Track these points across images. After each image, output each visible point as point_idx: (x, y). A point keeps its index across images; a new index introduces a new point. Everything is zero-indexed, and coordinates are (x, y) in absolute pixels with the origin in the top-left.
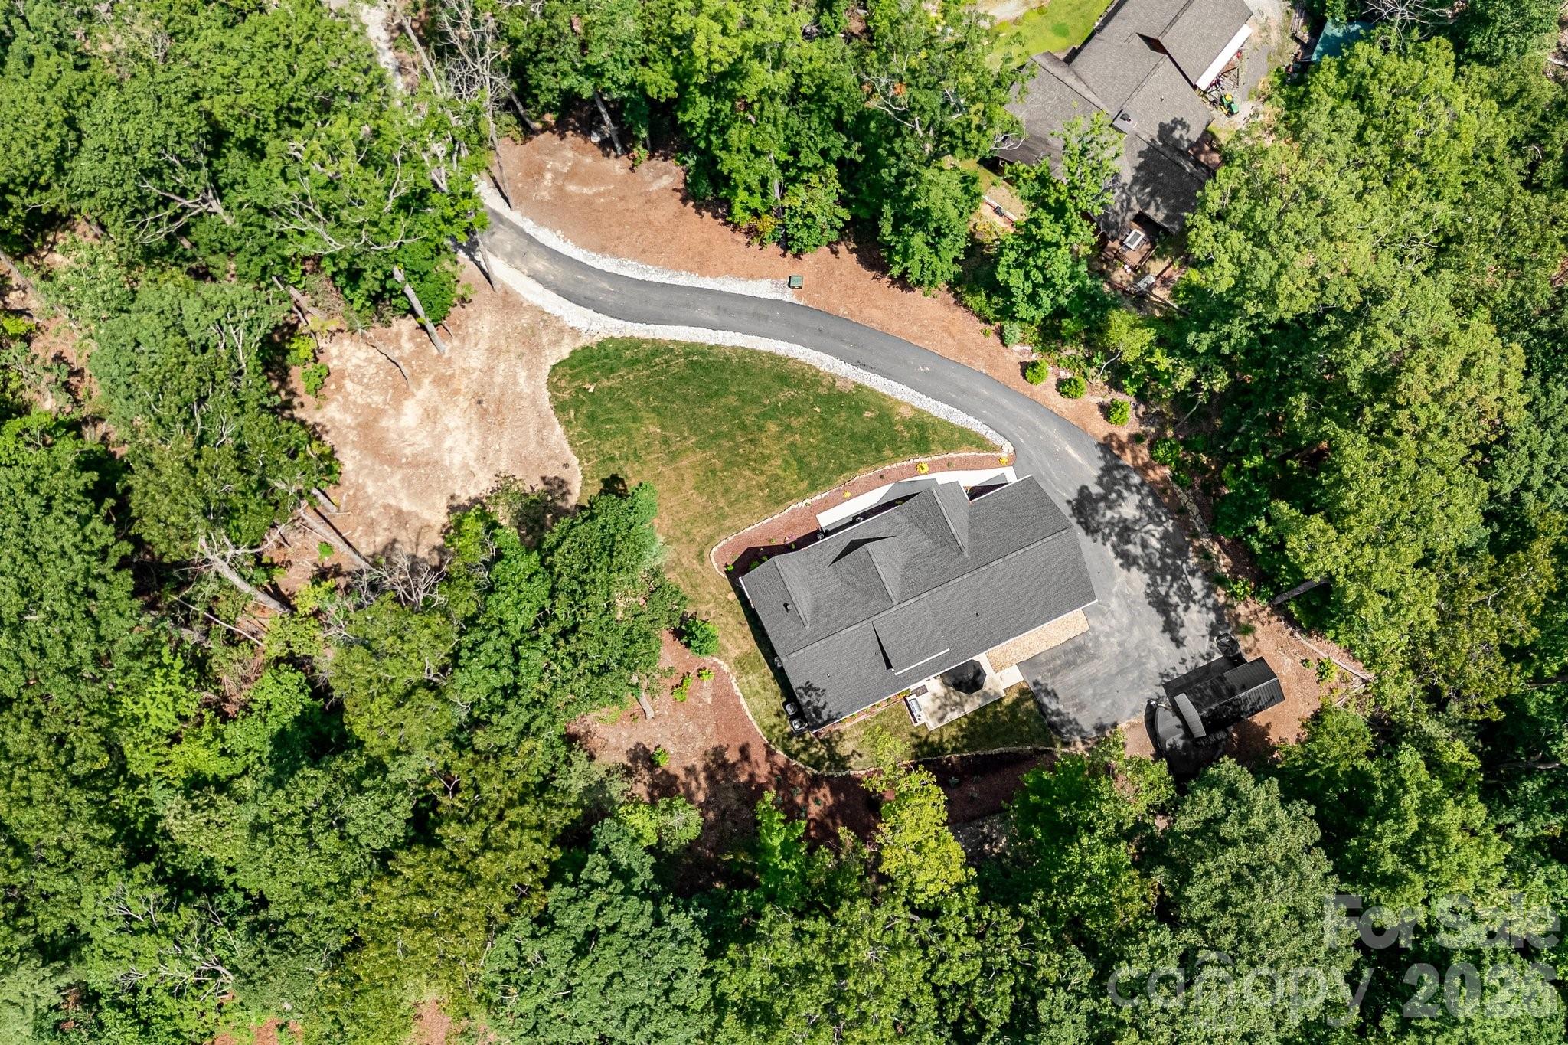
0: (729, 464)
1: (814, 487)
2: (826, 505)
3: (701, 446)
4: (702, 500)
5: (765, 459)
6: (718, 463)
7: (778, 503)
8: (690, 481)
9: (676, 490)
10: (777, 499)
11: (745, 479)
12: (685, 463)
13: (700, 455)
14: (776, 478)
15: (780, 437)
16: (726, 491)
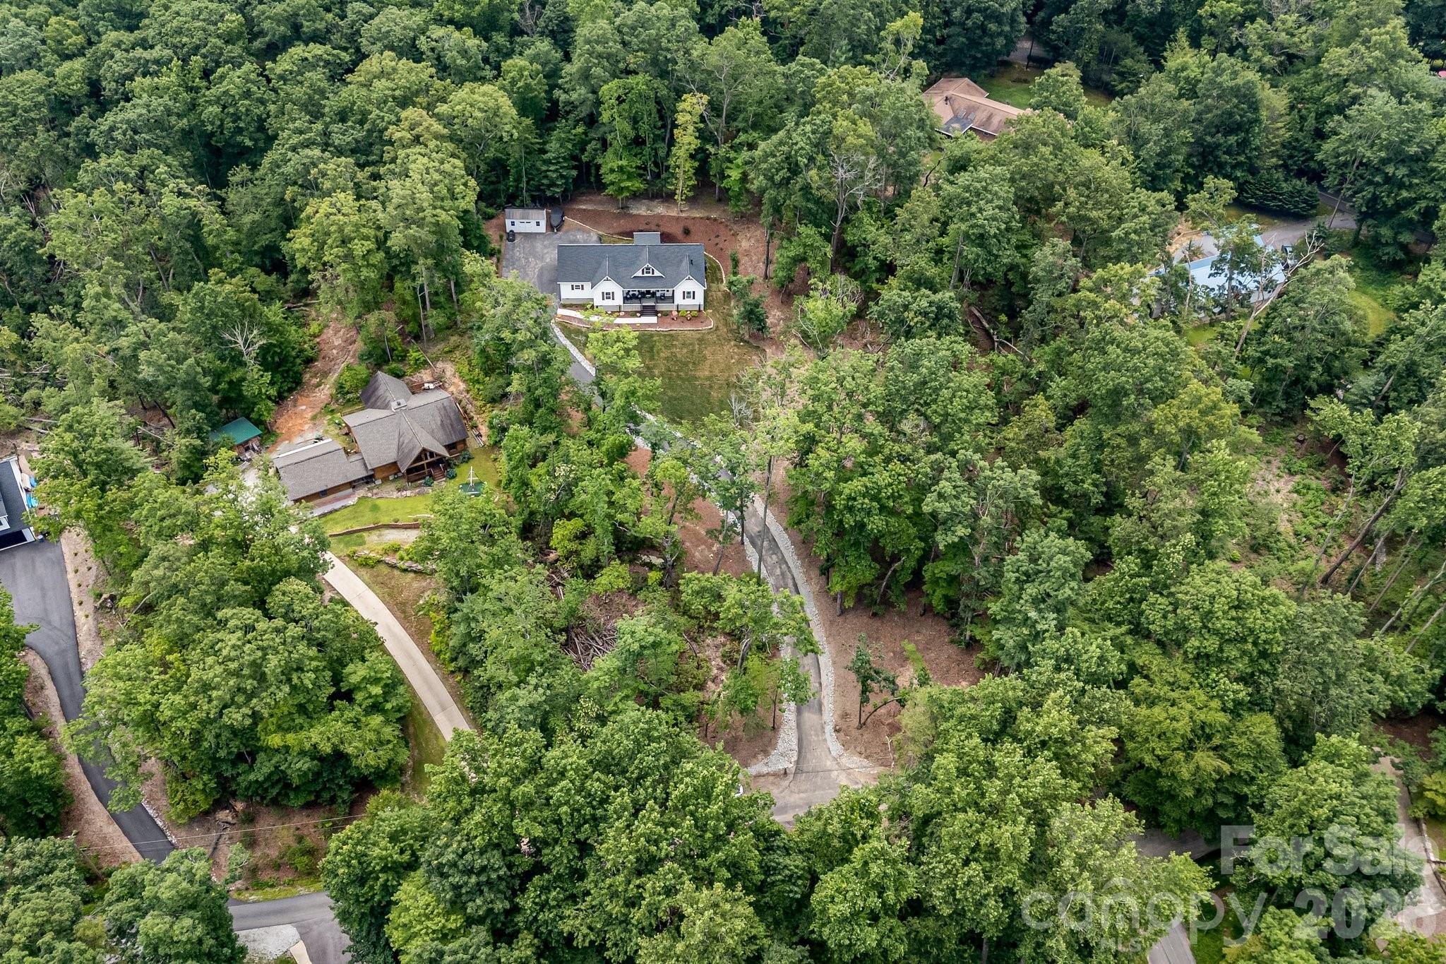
0: (686, 364)
1: (652, 336)
2: (650, 325)
3: (696, 378)
4: (706, 352)
5: (667, 359)
6: (691, 366)
7: (671, 336)
8: (708, 363)
9: (717, 362)
10: (671, 337)
11: (681, 353)
12: (707, 373)
13: (698, 374)
14: (666, 347)
15: (655, 366)
16: (692, 351)
